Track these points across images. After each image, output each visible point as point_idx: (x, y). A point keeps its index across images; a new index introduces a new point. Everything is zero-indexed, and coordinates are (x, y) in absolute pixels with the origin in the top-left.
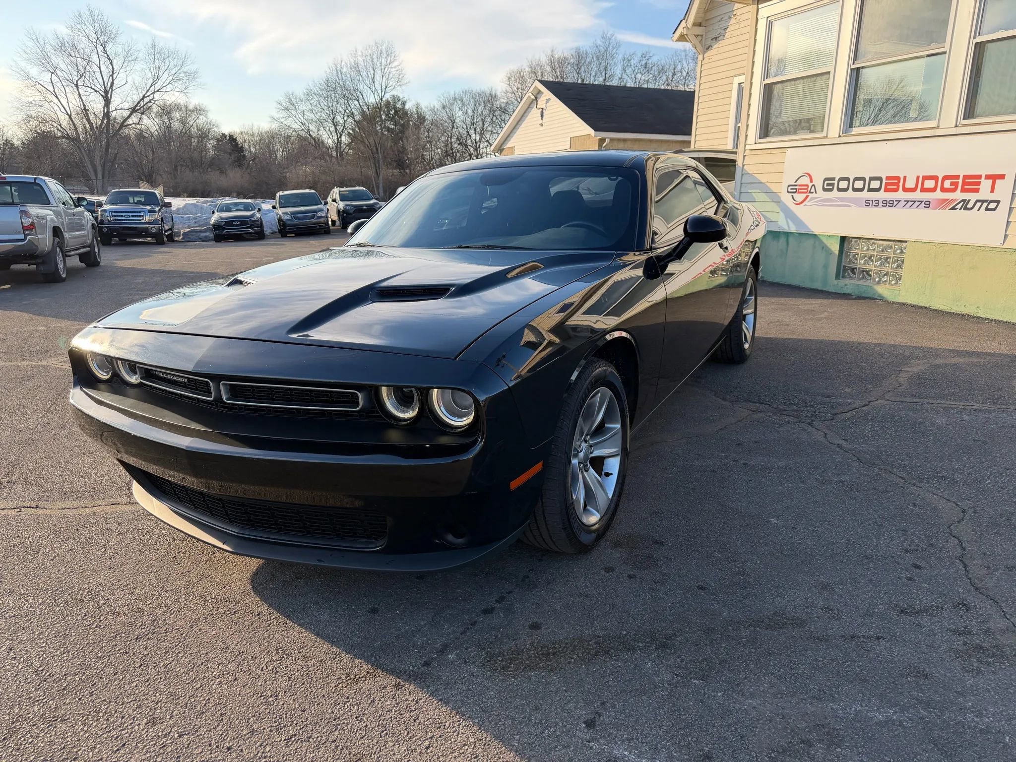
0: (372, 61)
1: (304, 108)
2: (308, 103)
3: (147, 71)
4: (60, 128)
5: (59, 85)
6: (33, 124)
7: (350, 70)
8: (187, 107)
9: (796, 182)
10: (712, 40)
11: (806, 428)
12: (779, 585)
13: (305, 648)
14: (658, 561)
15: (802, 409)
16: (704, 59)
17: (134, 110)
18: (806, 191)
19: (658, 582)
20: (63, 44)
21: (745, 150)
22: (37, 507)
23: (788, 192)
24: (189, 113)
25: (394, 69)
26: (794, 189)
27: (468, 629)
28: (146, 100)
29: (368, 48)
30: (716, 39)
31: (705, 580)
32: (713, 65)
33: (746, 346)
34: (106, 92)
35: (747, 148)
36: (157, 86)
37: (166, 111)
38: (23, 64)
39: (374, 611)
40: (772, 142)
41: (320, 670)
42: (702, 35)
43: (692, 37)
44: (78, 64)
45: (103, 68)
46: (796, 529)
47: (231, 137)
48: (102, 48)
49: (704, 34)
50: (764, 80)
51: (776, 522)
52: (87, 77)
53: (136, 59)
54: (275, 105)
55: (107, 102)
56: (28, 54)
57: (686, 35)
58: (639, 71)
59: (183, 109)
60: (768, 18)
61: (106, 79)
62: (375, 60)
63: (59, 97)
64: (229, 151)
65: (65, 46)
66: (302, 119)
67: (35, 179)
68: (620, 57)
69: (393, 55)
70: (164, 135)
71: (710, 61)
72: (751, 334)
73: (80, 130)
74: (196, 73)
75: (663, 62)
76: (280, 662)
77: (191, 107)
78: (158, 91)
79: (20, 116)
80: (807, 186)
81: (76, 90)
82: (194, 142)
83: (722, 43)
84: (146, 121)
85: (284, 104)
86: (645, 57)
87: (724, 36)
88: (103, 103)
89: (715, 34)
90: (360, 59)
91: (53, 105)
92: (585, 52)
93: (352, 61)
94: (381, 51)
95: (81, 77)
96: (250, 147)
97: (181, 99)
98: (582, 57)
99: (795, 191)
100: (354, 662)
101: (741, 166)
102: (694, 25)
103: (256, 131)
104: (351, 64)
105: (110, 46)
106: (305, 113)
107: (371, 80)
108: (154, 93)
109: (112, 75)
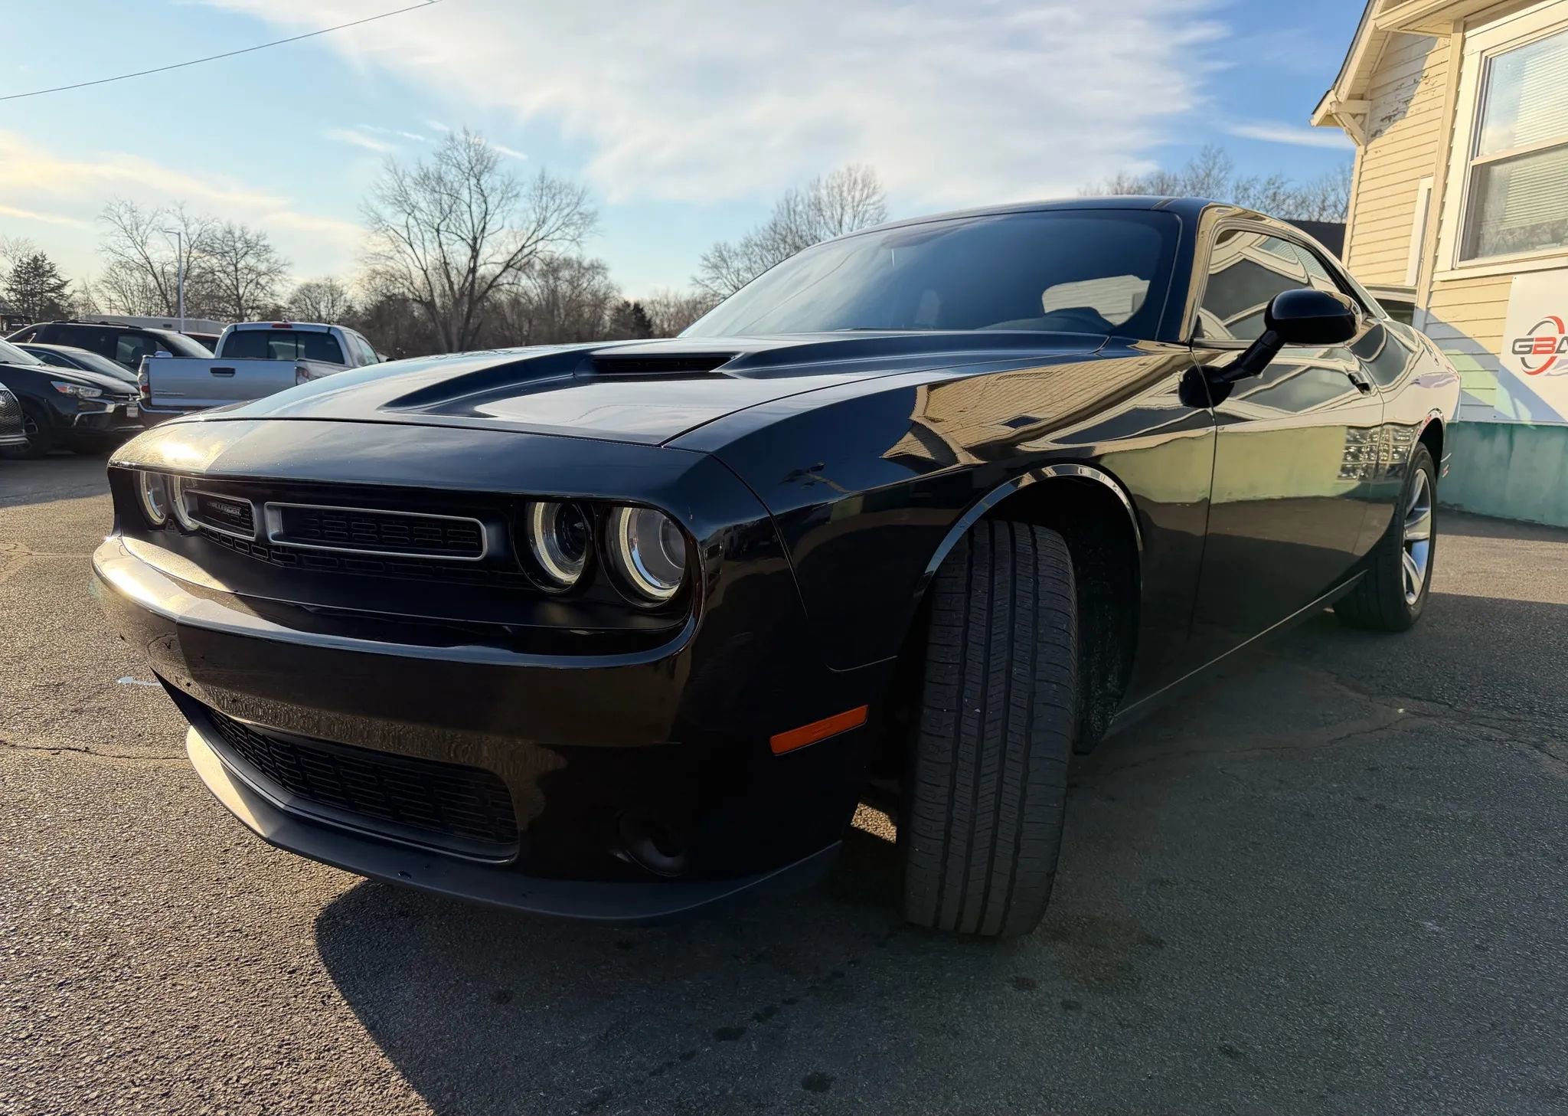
0: (841, 195)
1: (740, 266)
2: (745, 259)
3: (531, 212)
4: (412, 289)
5: (416, 230)
6: (378, 281)
7: (807, 208)
8: (580, 264)
9: (1530, 334)
10: (1382, 120)
11: (1527, 752)
12: (1426, 1071)
13: (332, 1052)
14: (1140, 979)
15: (1522, 717)
16: (1366, 152)
17: (508, 266)
18: (1550, 349)
19: (1129, 1026)
20: (426, 177)
21: (1432, 283)
22: (87, 750)
23: (1514, 352)
24: (582, 271)
25: (872, 207)
26: (1527, 347)
27: (670, 1065)
28: (526, 251)
29: (836, 175)
30: (1389, 119)
31: (1240, 1036)
32: (1383, 161)
33: (1412, 600)
34: (475, 239)
35: (1437, 277)
36: (541, 234)
37: (552, 269)
38: (376, 204)
39: (503, 997)
40: (1484, 265)
41: (331, 1104)
42: (1365, 115)
43: (1345, 119)
44: (443, 202)
45: (474, 207)
46: (1485, 949)
47: (637, 306)
48: (476, 181)
49: (1368, 111)
50: (1472, 160)
51: (1437, 929)
52: (452, 218)
53: (517, 196)
54: (700, 260)
55: (475, 253)
56: (382, 189)
57: (1336, 114)
58: (1263, 205)
59: (576, 266)
60: (1482, 52)
61: (476, 221)
62: (845, 194)
63: (414, 246)
64: (632, 326)
65: (429, 178)
66: (735, 279)
67: (329, 328)
68: (1231, 184)
69: (872, 186)
70: (548, 302)
71: (1379, 154)
72: (1422, 580)
73: (437, 293)
74: (595, 213)
75: (1304, 190)
76: (268, 1071)
77: (586, 264)
78: (542, 239)
79: (363, 271)
80: (1554, 340)
81: (436, 237)
82: (587, 312)
83: (1400, 124)
84: (525, 282)
85: (712, 260)
86: (1273, 184)
87: (1405, 113)
88: (469, 253)
89: (1389, 111)
90: (823, 193)
91: (406, 256)
92: (1172, 177)
93: (812, 195)
94: (856, 180)
95: (445, 219)
96: (662, 321)
97: (573, 253)
98: (1168, 185)
99: (1528, 349)
100: (408, 1097)
101: (1424, 309)
102: (1350, 97)
103: (672, 301)
104: (810, 200)
105: (486, 178)
106: (741, 273)
107: (836, 223)
108: (536, 242)
109: (485, 217)
